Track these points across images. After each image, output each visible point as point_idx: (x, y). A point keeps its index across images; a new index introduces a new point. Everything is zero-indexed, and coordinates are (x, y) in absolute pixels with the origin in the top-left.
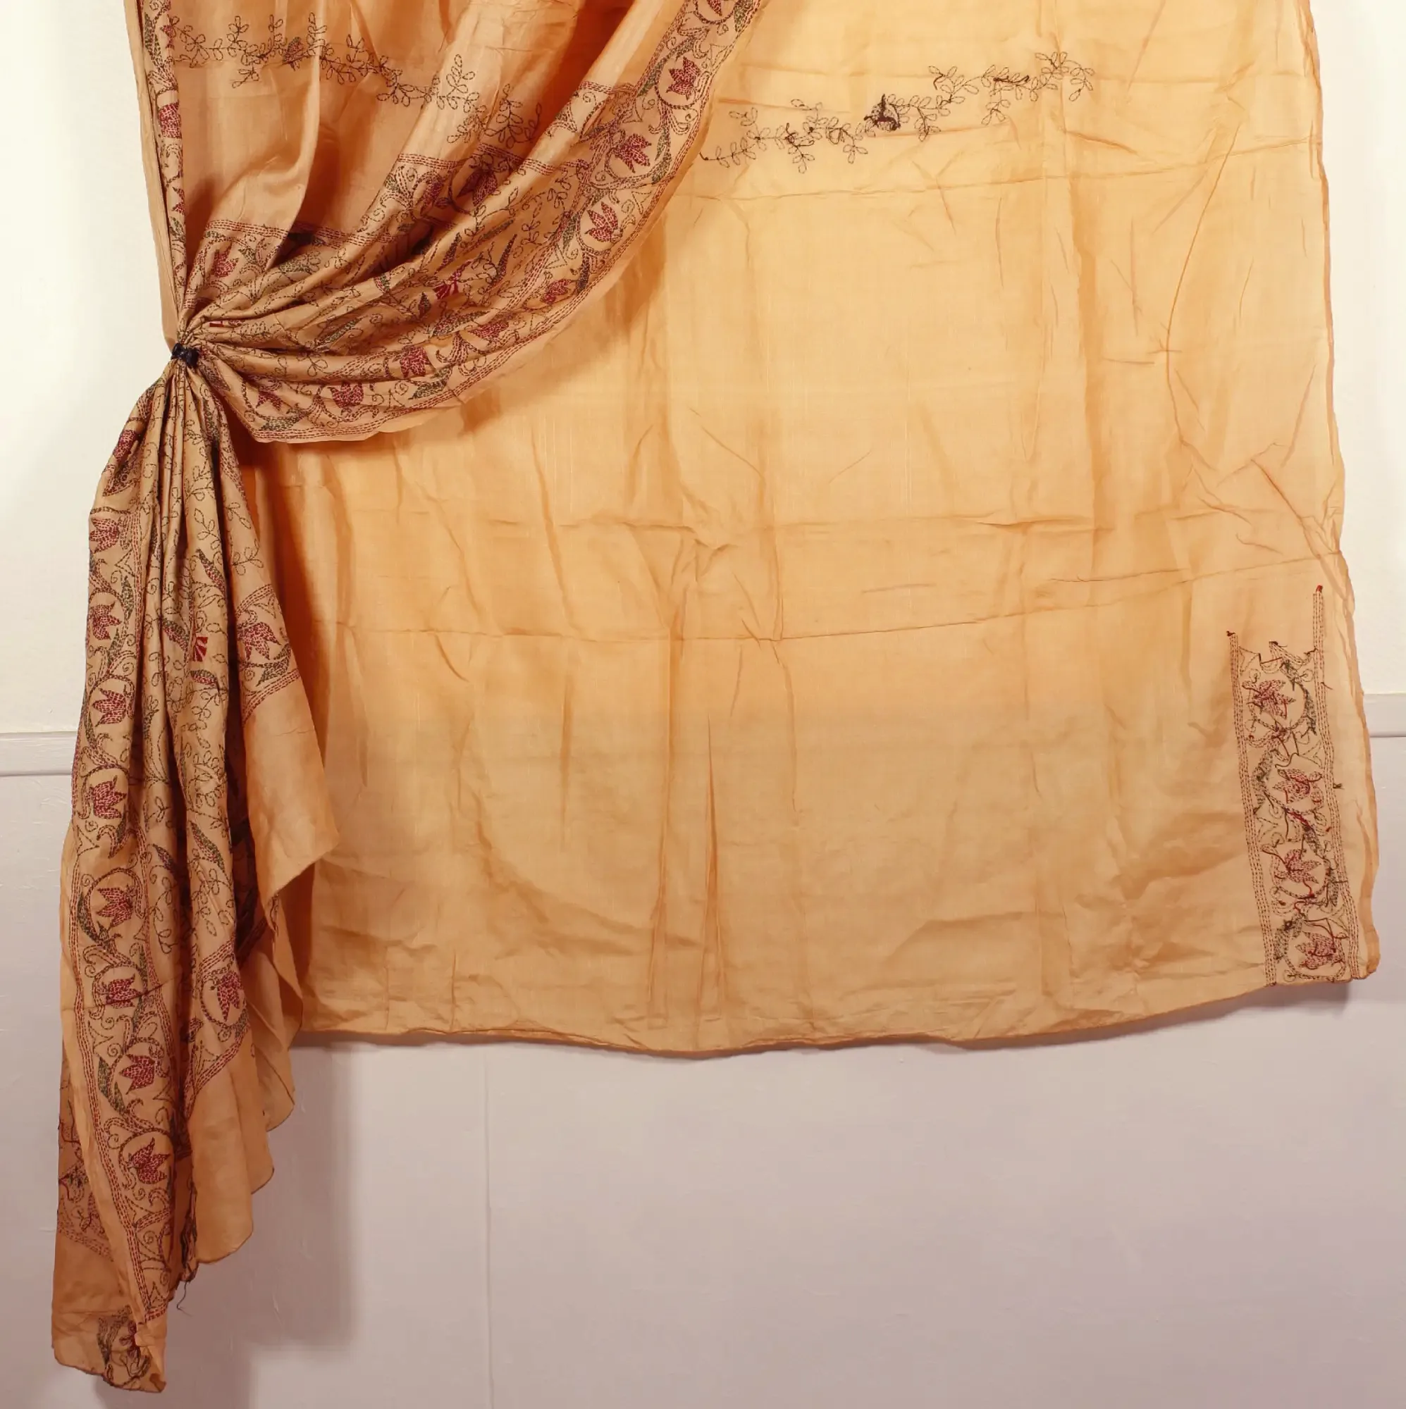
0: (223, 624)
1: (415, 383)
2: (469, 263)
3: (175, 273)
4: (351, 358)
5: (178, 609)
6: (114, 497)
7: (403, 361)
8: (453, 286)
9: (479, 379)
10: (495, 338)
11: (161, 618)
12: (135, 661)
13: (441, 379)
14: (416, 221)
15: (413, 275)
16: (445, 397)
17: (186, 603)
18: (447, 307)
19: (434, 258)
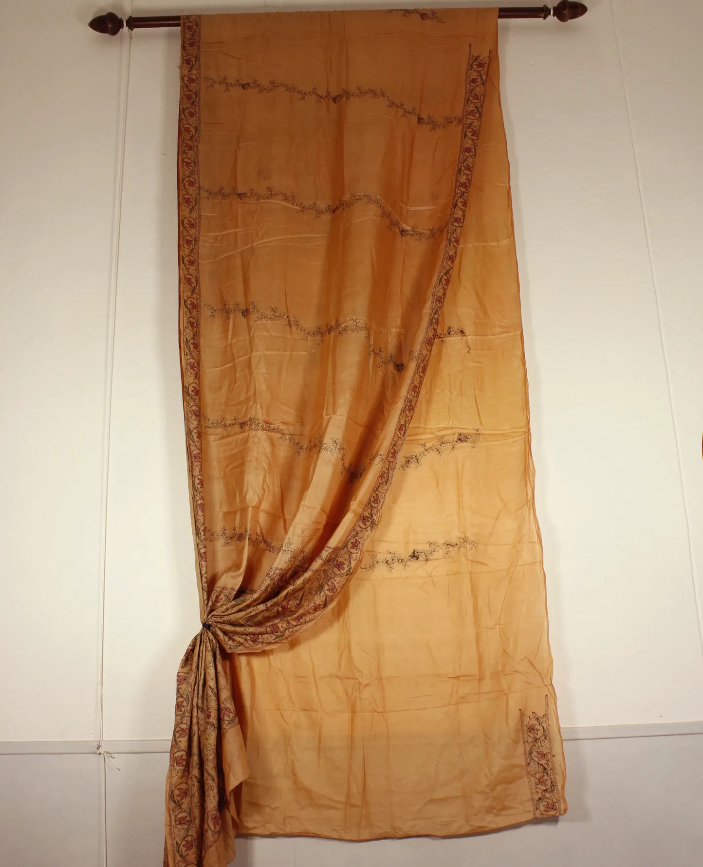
0: (216, 707)
1: (275, 635)
2: (292, 599)
3: (204, 602)
4: (256, 628)
5: (203, 703)
6: (184, 669)
7: (271, 628)
8: (287, 606)
9: (294, 634)
10: (299, 622)
11: (197, 706)
12: (189, 719)
13: (283, 634)
14: (276, 587)
15: (274, 603)
16: (284, 639)
17: (205, 701)
18: (285, 612)
19: (281, 598)
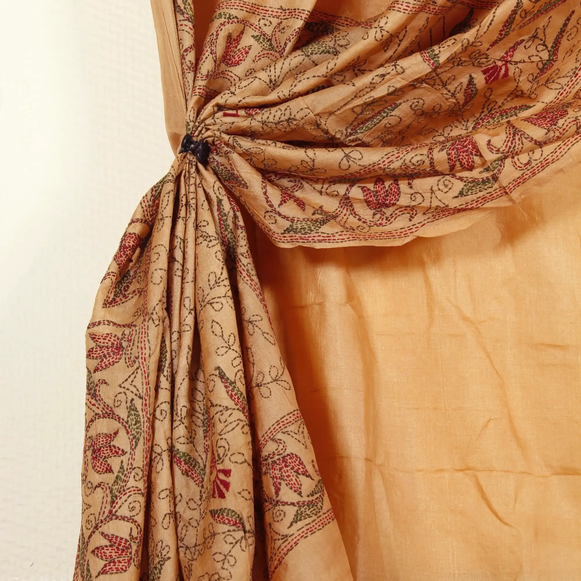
0: (248, 454)
1: (461, 179)
2: (523, 41)
4: (389, 149)
5: (191, 439)
7: (450, 152)
8: (504, 68)
9: (534, 174)
10: (554, 127)
11: (171, 449)
12: (142, 500)
13: (492, 173)
16: (495, 195)
17: (200, 432)
18: (491, 97)
19: (490, 27)
